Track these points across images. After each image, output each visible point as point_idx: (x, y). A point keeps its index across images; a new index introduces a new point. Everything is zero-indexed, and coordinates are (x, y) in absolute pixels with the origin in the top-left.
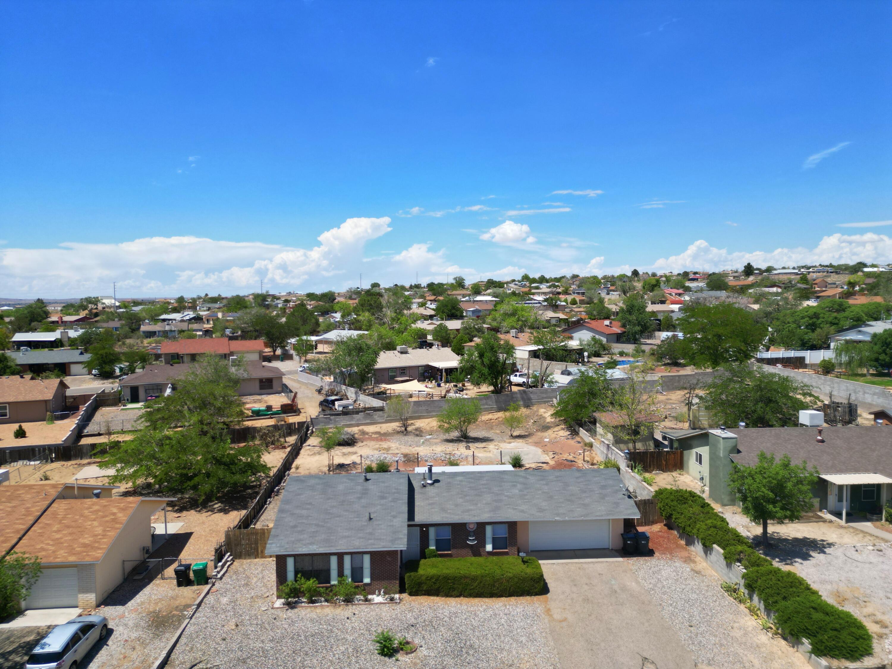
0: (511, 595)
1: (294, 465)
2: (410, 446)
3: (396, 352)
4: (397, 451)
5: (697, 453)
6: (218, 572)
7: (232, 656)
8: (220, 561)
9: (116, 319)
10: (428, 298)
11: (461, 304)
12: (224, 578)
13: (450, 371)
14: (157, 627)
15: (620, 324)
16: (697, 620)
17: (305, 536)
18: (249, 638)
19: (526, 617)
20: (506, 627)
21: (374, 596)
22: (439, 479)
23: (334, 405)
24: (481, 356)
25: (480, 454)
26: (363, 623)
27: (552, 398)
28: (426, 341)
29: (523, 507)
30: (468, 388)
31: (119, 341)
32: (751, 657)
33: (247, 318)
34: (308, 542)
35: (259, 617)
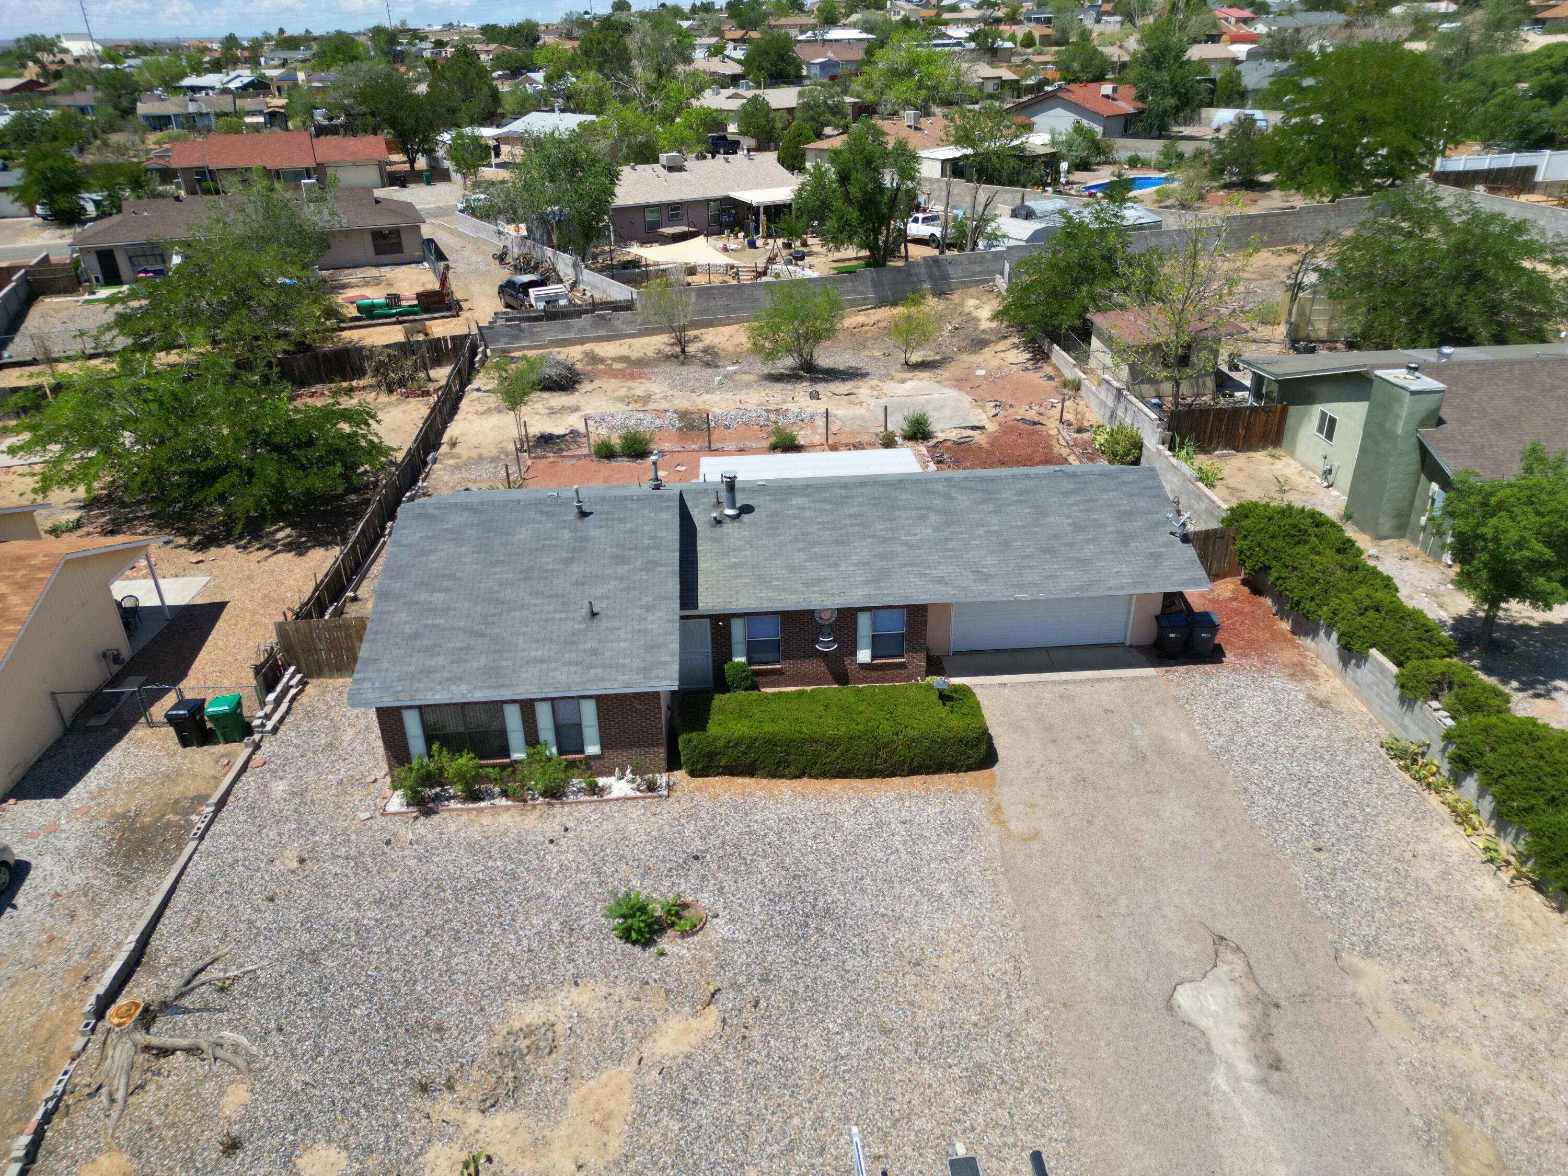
0: (913, 772)
1: (445, 438)
2: (693, 391)
3: (657, 167)
4: (664, 405)
5: (1324, 414)
6: (268, 717)
7: (286, 944)
8: (270, 688)
9: (89, 87)
10: (728, 35)
11: (797, 48)
12: (283, 728)
13: (775, 212)
14: (128, 858)
15: (1133, 92)
16: (1333, 833)
17: (441, 660)
18: (328, 896)
19: (949, 828)
20: (904, 856)
21: (611, 780)
22: (750, 503)
23: (527, 295)
24: (844, 178)
25: (842, 411)
26: (585, 853)
27: (992, 273)
28: (725, 138)
29: (943, 571)
30: (816, 249)
31: (96, 137)
32: (1464, 936)
33: (356, 84)
34: (447, 675)
35: (353, 837)
